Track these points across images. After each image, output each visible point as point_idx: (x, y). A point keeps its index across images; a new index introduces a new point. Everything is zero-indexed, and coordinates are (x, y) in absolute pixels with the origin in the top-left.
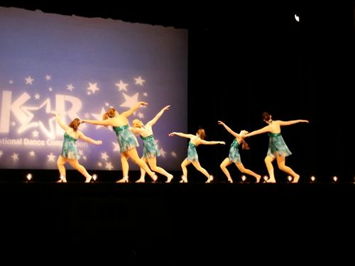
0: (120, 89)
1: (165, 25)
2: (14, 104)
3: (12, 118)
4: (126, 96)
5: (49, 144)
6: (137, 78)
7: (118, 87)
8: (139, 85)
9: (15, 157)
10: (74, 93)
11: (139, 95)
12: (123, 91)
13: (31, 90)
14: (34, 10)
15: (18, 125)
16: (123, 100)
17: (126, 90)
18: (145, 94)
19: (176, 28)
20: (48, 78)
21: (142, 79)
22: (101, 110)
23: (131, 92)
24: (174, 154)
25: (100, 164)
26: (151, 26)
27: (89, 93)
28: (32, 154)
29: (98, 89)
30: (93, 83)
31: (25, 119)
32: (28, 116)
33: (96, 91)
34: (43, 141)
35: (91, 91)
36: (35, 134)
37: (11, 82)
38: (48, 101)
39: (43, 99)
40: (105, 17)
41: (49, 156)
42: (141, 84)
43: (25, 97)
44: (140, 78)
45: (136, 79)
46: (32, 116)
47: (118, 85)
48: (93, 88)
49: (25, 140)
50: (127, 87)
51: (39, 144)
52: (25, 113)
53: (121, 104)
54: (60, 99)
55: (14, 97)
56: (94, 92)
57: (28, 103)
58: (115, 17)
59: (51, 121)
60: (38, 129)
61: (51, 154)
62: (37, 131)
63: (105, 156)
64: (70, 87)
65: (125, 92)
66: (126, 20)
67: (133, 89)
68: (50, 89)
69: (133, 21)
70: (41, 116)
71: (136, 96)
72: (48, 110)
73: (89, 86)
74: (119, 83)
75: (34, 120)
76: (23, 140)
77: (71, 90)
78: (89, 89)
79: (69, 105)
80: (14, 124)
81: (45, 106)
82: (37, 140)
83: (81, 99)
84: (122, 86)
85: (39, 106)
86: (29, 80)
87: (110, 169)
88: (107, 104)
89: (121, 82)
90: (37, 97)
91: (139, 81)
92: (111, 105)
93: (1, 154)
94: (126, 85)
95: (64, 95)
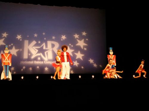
0: (76, 38)
1: (95, 8)
2: (29, 46)
3: (29, 52)
4: (78, 41)
5: (45, 63)
7: (75, 37)
9: (31, 69)
11: (84, 40)
12: (77, 38)
13: (36, 39)
15: (32, 55)
16: (77, 42)
17: (78, 38)
18: (87, 39)
19: (100, 9)
20: (44, 34)
21: (85, 33)
24: (101, 66)
26: (88, 9)
27: (62, 40)
28: (38, 67)
29: (66, 38)
30: (64, 35)
31: (34, 52)
32: (36, 51)
33: (65, 39)
34: (43, 62)
35: (63, 39)
36: (39, 58)
37: (28, 36)
38: (44, 44)
39: (42, 43)
40: (68, 6)
41: (45, 68)
42: (85, 35)
43: (34, 42)
44: (84, 32)
45: (83, 33)
46: (37, 51)
47: (74, 36)
48: (64, 37)
49: (35, 61)
50: (79, 37)
51: (41, 63)
52: (34, 49)
54: (49, 43)
55: (29, 43)
56: (64, 39)
57: (36, 45)
58: (72, 6)
59: (45, 53)
60: (40, 56)
61: (46, 67)
62: (40, 57)
64: (54, 38)
66: (77, 7)
67: (81, 38)
68: (45, 39)
69: (80, 7)
70: (41, 51)
71: (83, 40)
72: (44, 48)
73: (62, 37)
74: (75, 35)
75: (38, 52)
76: (34, 62)
77: (54, 39)
78: (62, 38)
79: (53, 46)
80: (30, 54)
81: (43, 46)
82: (40, 61)
83: (59, 43)
84: (76, 36)
85: (40, 46)
86: (36, 35)
87: (72, 73)
88: (70, 45)
89: (76, 34)
90: (39, 42)
91: (84, 34)
92: (72, 45)
93: (24, 68)
94: (78, 36)
95: (51, 41)
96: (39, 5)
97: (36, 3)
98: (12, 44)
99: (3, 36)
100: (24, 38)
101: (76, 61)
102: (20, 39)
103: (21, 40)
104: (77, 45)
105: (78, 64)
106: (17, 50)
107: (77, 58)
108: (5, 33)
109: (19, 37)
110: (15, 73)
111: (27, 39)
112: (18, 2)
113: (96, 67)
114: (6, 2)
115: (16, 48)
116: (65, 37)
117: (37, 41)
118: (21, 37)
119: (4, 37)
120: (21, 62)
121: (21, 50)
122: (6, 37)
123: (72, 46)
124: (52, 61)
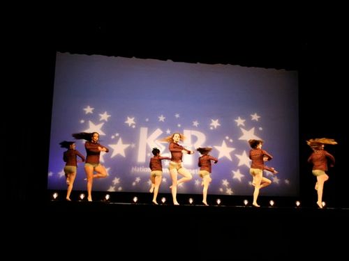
0: (238, 125)
1: (278, 69)
2: (149, 139)
4: (243, 130)
6: (253, 114)
7: (237, 123)
8: (255, 120)
10: (199, 129)
11: (255, 130)
12: (241, 126)
13: (163, 126)
14: (166, 60)
16: (242, 134)
17: (243, 125)
18: (261, 129)
19: (287, 70)
20: (177, 116)
21: (258, 115)
22: (222, 142)
23: (248, 127)
24: (287, 182)
25: (221, 190)
26: (264, 69)
27: (212, 128)
28: (164, 180)
30: (215, 120)
33: (218, 126)
35: (213, 127)
40: (225, 63)
43: (158, 132)
44: (256, 114)
46: (164, 148)
47: (236, 121)
48: (215, 124)
50: (244, 123)
53: (240, 137)
55: (149, 133)
56: (215, 127)
58: (233, 63)
63: (225, 183)
64: (196, 124)
65: (243, 127)
66: (242, 65)
67: (249, 125)
68: (179, 125)
69: (249, 66)
71: (253, 129)
73: (211, 122)
78: (211, 124)
79: (194, 139)
80: (149, 155)
83: (206, 135)
84: (240, 122)
86: (162, 118)
87: (230, 194)
88: (227, 138)
89: (239, 118)
90: (168, 132)
91: (255, 117)
92: (230, 137)
93: (138, 180)
94: (244, 120)
95: (191, 129)
96: (169, 61)
97: (163, 57)
98: (117, 135)
99: (101, 119)
100: (140, 123)
101: (238, 171)
102: (132, 124)
103: (134, 127)
104: (241, 138)
105: (243, 176)
106: (126, 146)
107: (240, 164)
108: (106, 113)
109: (130, 121)
110: (120, 189)
111: (146, 125)
112: (130, 56)
113: (277, 182)
114: (109, 55)
115: (124, 142)
116: (219, 122)
117: (164, 129)
118: (134, 120)
119: (104, 121)
120: (133, 169)
121: (133, 146)
122: (106, 120)
123: (231, 141)
124: (192, 169)
